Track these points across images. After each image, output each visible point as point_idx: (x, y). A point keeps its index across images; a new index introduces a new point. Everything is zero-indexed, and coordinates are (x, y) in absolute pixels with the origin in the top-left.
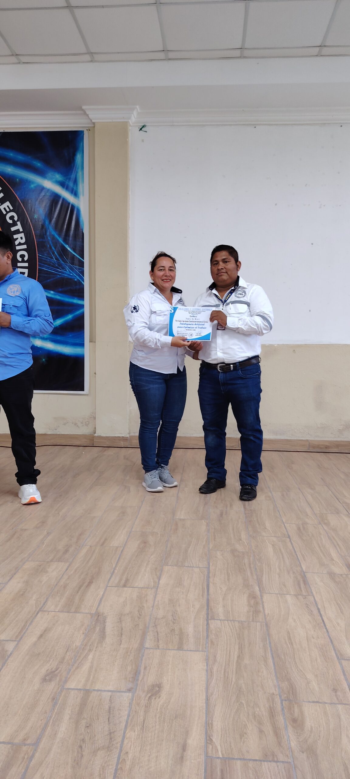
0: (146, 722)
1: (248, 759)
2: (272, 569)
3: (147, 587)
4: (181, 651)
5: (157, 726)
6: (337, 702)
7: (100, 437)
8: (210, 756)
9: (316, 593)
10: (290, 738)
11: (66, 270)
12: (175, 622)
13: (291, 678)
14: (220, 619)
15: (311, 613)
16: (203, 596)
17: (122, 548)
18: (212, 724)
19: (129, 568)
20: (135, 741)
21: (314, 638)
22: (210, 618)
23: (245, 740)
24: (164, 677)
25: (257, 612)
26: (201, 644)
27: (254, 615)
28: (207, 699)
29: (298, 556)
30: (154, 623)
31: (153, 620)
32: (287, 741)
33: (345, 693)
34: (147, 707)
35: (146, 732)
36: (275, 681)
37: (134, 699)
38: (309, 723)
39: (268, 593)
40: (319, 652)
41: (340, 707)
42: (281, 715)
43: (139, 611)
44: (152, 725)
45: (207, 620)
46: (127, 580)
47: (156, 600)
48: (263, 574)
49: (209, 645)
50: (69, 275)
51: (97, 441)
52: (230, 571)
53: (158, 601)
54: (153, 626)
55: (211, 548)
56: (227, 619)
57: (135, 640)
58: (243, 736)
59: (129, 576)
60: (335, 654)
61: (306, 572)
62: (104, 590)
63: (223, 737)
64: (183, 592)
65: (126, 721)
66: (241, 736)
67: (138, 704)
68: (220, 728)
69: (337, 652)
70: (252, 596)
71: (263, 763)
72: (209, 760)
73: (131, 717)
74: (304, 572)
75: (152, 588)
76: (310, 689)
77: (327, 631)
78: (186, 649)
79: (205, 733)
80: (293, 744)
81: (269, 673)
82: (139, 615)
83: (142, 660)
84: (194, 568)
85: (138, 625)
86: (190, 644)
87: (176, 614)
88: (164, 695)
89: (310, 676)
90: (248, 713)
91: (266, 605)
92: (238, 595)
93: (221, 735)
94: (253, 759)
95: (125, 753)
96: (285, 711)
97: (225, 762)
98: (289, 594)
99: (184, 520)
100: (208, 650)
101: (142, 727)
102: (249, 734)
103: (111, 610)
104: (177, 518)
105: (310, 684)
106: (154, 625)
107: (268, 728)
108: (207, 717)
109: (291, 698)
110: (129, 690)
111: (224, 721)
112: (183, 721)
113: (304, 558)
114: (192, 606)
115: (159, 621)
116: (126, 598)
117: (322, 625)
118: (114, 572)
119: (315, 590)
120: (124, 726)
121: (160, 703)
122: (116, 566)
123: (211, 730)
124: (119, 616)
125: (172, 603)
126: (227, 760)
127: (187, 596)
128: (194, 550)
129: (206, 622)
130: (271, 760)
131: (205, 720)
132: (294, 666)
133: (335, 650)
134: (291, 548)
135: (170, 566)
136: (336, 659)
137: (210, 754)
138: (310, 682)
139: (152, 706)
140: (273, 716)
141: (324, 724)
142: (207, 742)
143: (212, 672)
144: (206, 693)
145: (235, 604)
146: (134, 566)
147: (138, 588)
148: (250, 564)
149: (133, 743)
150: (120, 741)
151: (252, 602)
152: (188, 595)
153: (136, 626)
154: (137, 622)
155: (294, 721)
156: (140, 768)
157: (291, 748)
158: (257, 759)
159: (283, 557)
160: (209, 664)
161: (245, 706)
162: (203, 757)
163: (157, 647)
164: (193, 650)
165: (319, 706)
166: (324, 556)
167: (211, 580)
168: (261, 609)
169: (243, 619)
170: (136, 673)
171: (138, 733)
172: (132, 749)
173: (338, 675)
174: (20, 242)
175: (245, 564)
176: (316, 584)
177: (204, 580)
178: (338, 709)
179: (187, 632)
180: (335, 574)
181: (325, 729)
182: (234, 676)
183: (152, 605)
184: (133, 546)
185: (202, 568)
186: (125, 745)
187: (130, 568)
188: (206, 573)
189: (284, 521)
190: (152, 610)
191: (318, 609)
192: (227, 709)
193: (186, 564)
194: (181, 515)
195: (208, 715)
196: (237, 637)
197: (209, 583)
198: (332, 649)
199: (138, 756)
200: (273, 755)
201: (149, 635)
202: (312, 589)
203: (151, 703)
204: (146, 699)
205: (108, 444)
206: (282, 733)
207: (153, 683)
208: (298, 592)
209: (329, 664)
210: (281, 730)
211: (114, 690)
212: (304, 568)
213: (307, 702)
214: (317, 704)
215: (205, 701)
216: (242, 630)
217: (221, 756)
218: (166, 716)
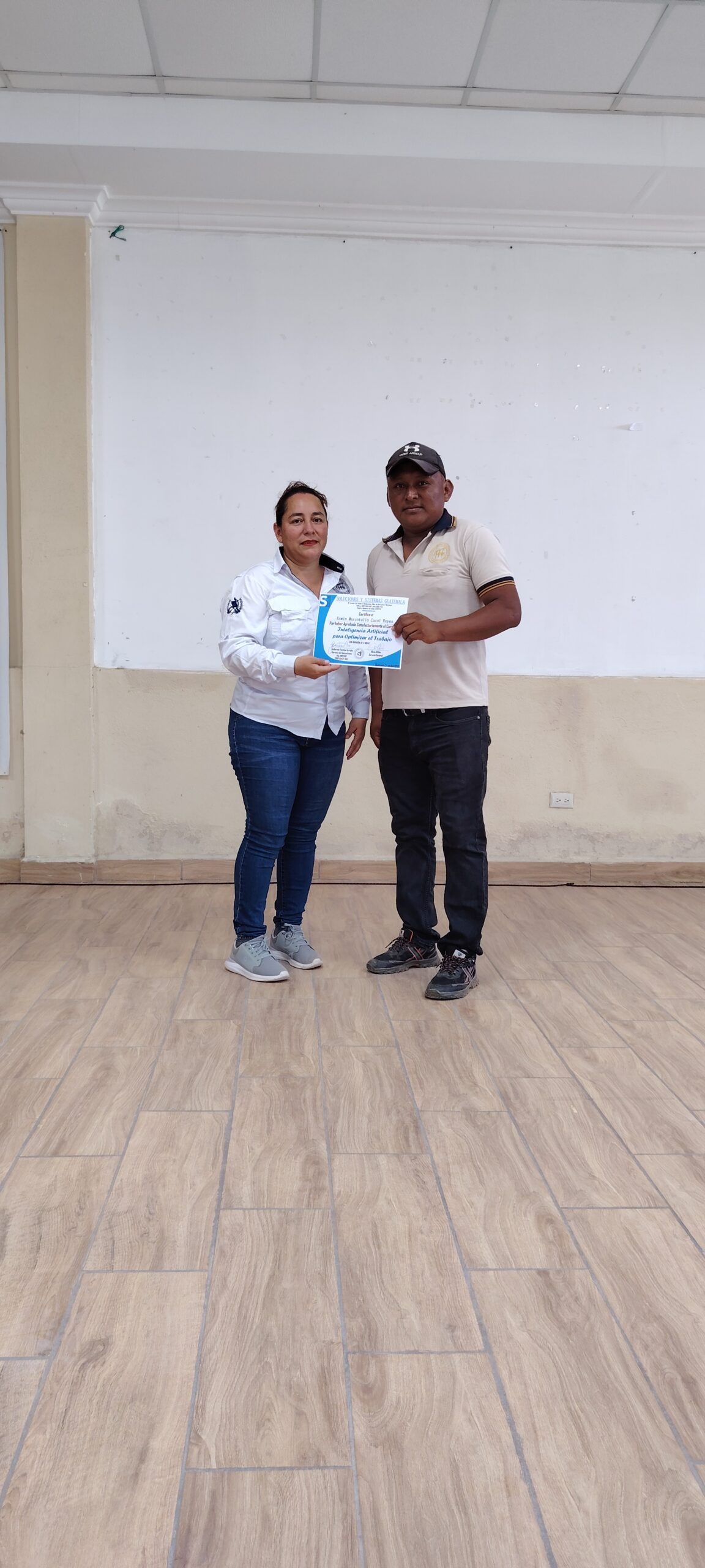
0: (69, 1413)
1: (268, 1467)
2: (357, 1107)
3: (102, 1154)
4: (158, 1273)
5: (91, 1421)
6: (454, 1349)
7: (34, 865)
8: (193, 1468)
9: (437, 1148)
10: (354, 1423)
12: (151, 1217)
13: (370, 1310)
14: (244, 1207)
15: (422, 1186)
16: (214, 1165)
17: (59, 1080)
18: (203, 1407)
19: (68, 1118)
20: (43, 1451)
21: (422, 1233)
22: (222, 1206)
23: (266, 1432)
24: (117, 1325)
25: (317, 1190)
26: (200, 1257)
27: (311, 1196)
28: (200, 1361)
29: (411, 1081)
30: (109, 1223)
31: (106, 1217)
32: (349, 1427)
33: (470, 1331)
34: (76, 1384)
35: (68, 1432)
36: (338, 1318)
37: (51, 1371)
38: (393, 1393)
39: (344, 1154)
40: (429, 1259)
41: (457, 1358)
42: (343, 1381)
43: (79, 1202)
44: (82, 1417)
45: (218, 1211)
46: (62, 1142)
47: (118, 1177)
48: (338, 1118)
49: (216, 1259)
51: (26, 871)
52: (275, 1115)
53: (122, 1180)
54: (106, 1229)
55: (240, 1073)
56: (256, 1207)
57: (65, 1256)
58: (263, 1426)
59: (67, 1135)
60: (459, 1261)
61: (421, 1111)
62: (11, 1164)
63: (222, 1430)
64: (174, 1161)
65: (30, 1415)
66: (259, 1426)
67: (58, 1381)
68: (220, 1413)
69: (464, 1256)
70: (312, 1160)
71: (296, 1472)
72: (190, 1476)
73: (41, 1405)
74: (418, 1109)
75: (112, 1155)
76: (404, 1328)
77: (450, 1218)
78: (168, 1269)
79: (189, 1425)
80: (360, 1432)
81: (328, 1304)
82: (78, 1208)
83: (75, 1294)
84: (202, 1113)
85: (76, 1228)
86: (177, 1258)
87: (156, 1202)
88: (112, 1360)
89: (407, 1304)
90: (278, 1382)
91: (336, 1175)
92: (285, 1159)
93: (220, 1426)
94: (278, 1466)
95: (19, 1475)
96: (351, 1372)
97: (223, 1476)
98: (384, 1154)
99: (192, 1021)
100: (212, 1268)
101: (61, 1424)
102: (276, 1420)
103: (22, 1201)
104: (180, 1018)
105: (404, 1320)
106: (108, 1227)
107: (314, 1407)
108: (196, 1394)
109: (365, 1349)
110: (42, 1355)
111: (228, 1400)
112: (146, 1406)
113: (421, 1082)
114: (189, 1186)
115: (120, 1217)
116: (56, 1176)
117: (442, 1207)
118: (36, 1128)
119: (436, 1143)
120: (24, 1424)
121: (104, 1375)
122: (41, 1117)
123: (201, 1420)
124: (37, 1212)
125: (150, 1182)
126: (227, 1473)
127: (182, 1166)
128: (207, 1078)
129: (214, 1215)
130: (312, 1466)
131: (191, 1401)
132: (377, 1287)
133: (460, 1254)
134: (399, 1065)
135: (153, 1111)
136: (460, 1270)
137: (193, 1464)
138: (406, 1315)
139: (87, 1382)
140: (326, 1384)
141: (424, 1391)
142: (190, 1443)
143: (215, 1309)
144: (198, 1350)
145: (277, 1178)
146: (80, 1114)
147: (85, 1156)
148: (315, 1100)
149: (39, 1453)
150: (12, 1454)
151: (311, 1172)
152: (185, 1166)
153: (70, 1230)
154: (73, 1223)
155: (367, 1389)
156: (47, 1502)
157: (354, 1440)
158: (286, 1466)
159: (381, 1085)
160: (211, 1294)
161: (273, 1370)
162: (178, 1471)
163: (109, 1269)
164: (182, 1269)
165: (418, 1360)
166: (461, 1078)
167: (234, 1134)
168: (327, 1184)
169: (289, 1204)
170: (60, 1322)
171: (50, 1435)
172: (35, 1466)
173: (461, 1300)
175: (304, 1101)
176: (439, 1131)
177: (220, 1134)
178: (452, 1362)
179: (174, 1236)
180: (478, 1111)
181: (424, 1400)
182: (258, 1313)
183: (109, 1188)
184: (83, 1075)
185: (220, 1111)
186: (23, 1460)
187: (70, 1120)
188: (226, 1121)
189: (391, 1015)
190: (108, 1197)
191: (438, 1179)
192: (237, 1377)
193: (188, 1107)
194: (188, 1012)
195: (197, 1391)
196: (273, 1239)
197: (229, 1140)
198: (455, 1250)
199: (47, 1479)
200: (318, 1455)
201: (95, 1246)
202: (430, 1141)
203: (86, 1376)
204: (75, 1369)
205: (51, 877)
206: (339, 1415)
207: (94, 1338)
208: (402, 1147)
209: (445, 1281)
210: (339, 1409)
211: (12, 1356)
212: (419, 1104)
213: (395, 1353)
214: (415, 1355)
215: (194, 1365)
216: (285, 1225)
217: (214, 1466)
218: (114, 1397)
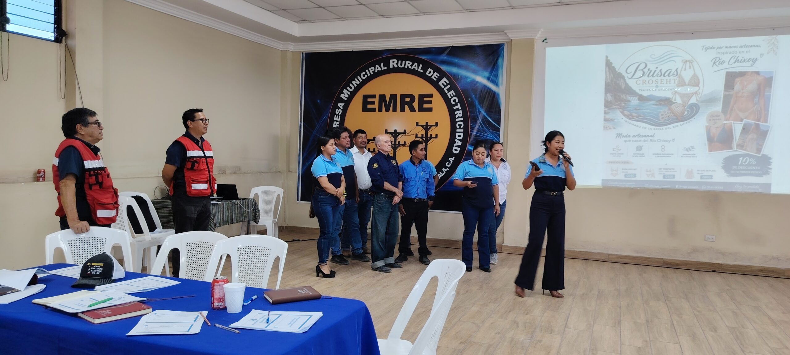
11: (488, 134)
50: (490, 137)
174: (459, 116)
205: (512, 251)
